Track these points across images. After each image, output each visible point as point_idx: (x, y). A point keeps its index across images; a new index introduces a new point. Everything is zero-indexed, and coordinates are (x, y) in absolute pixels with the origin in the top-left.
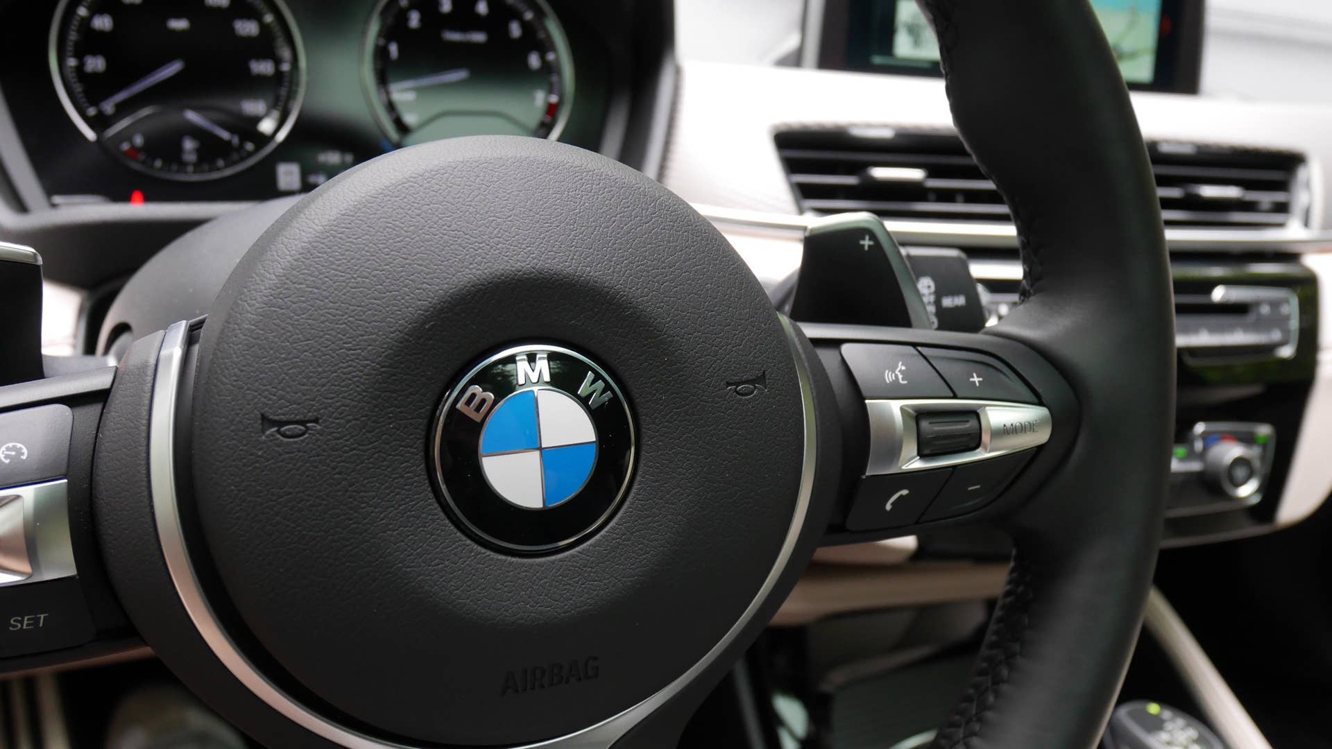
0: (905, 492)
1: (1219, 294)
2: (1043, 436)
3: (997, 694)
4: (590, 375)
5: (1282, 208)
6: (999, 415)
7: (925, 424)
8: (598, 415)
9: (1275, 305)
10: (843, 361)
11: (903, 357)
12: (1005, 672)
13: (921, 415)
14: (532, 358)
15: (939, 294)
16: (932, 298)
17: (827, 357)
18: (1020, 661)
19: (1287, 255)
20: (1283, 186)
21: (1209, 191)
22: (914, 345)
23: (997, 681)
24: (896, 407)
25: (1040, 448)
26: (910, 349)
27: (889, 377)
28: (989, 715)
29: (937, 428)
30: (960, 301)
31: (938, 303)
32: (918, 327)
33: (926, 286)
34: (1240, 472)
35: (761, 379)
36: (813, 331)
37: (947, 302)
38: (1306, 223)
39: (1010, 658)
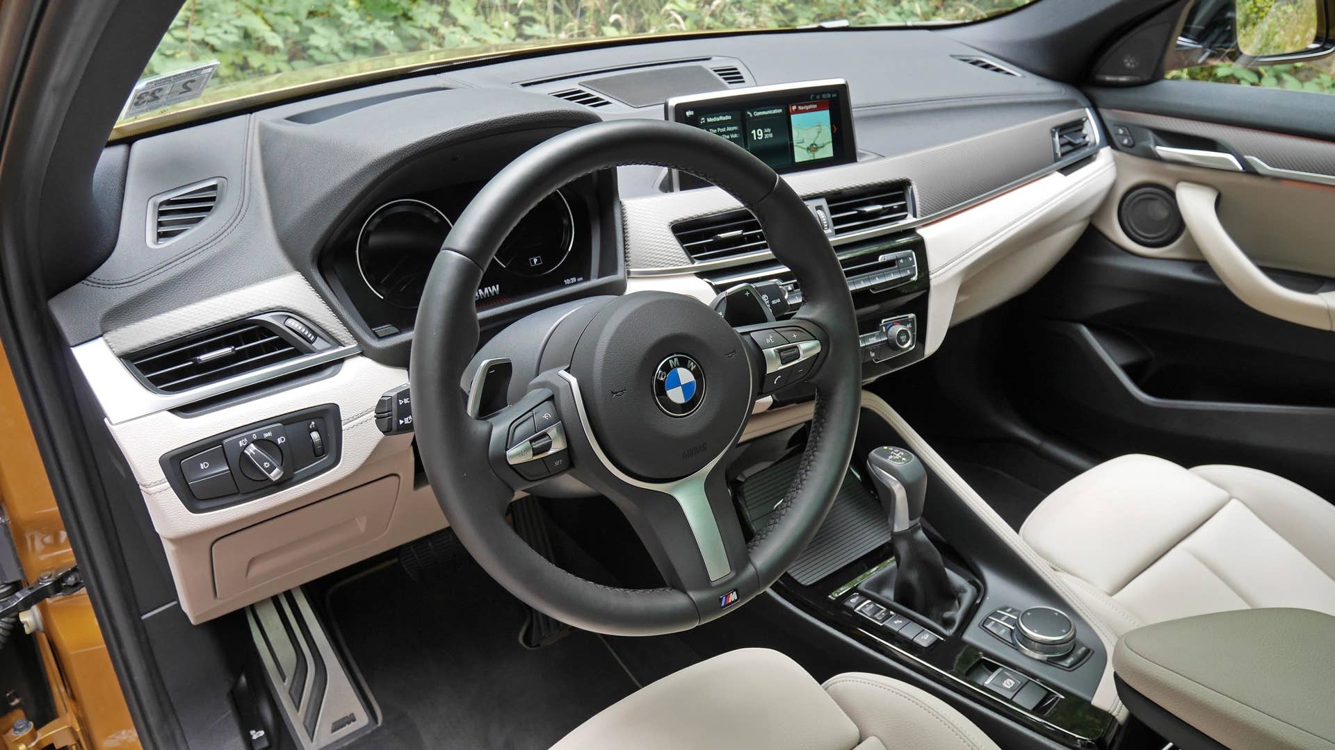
0: (779, 377)
1: (881, 259)
2: (818, 350)
3: (820, 437)
4: (689, 361)
5: (903, 208)
6: (803, 346)
7: (782, 354)
8: (694, 372)
9: (905, 258)
10: (752, 338)
11: (770, 333)
12: (821, 429)
13: (780, 351)
14: (673, 359)
15: (770, 300)
16: (768, 302)
17: (746, 338)
18: (825, 424)
19: (910, 231)
20: (901, 197)
21: (868, 209)
22: (773, 328)
23: (819, 433)
24: (772, 350)
25: (818, 354)
26: (772, 330)
27: (768, 341)
28: (819, 444)
29: (786, 354)
30: (779, 301)
31: (770, 303)
32: (770, 322)
33: (765, 297)
34: (903, 338)
35: (735, 351)
36: (740, 330)
37: (774, 302)
38: (915, 216)
39: (821, 425)
